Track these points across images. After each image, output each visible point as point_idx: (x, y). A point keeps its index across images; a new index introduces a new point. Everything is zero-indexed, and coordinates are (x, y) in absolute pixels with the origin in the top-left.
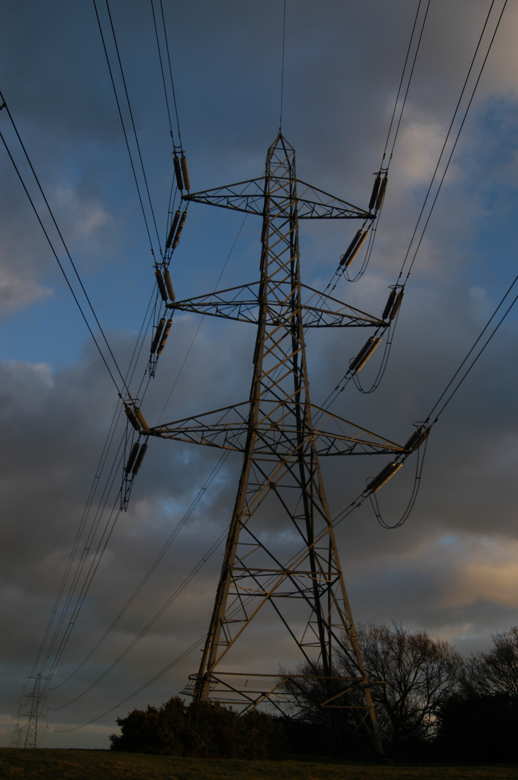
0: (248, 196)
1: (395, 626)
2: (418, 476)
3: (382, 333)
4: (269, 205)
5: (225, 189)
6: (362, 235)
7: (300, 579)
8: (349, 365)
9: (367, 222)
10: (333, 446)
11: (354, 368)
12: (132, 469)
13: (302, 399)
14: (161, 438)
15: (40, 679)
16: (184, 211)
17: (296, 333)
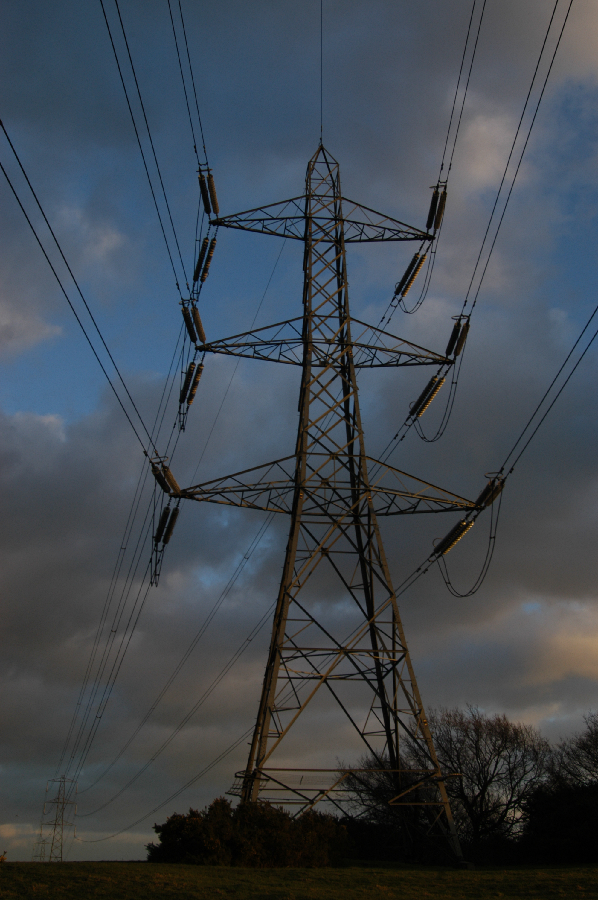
0: (286, 218)
1: (470, 709)
2: (493, 536)
3: (447, 372)
4: (311, 228)
5: (259, 211)
6: (419, 259)
7: (360, 658)
8: (409, 410)
9: (424, 244)
10: (393, 504)
11: (415, 413)
12: (163, 538)
13: (356, 451)
14: (195, 501)
15: (65, 781)
16: (213, 238)
17: (347, 375)
